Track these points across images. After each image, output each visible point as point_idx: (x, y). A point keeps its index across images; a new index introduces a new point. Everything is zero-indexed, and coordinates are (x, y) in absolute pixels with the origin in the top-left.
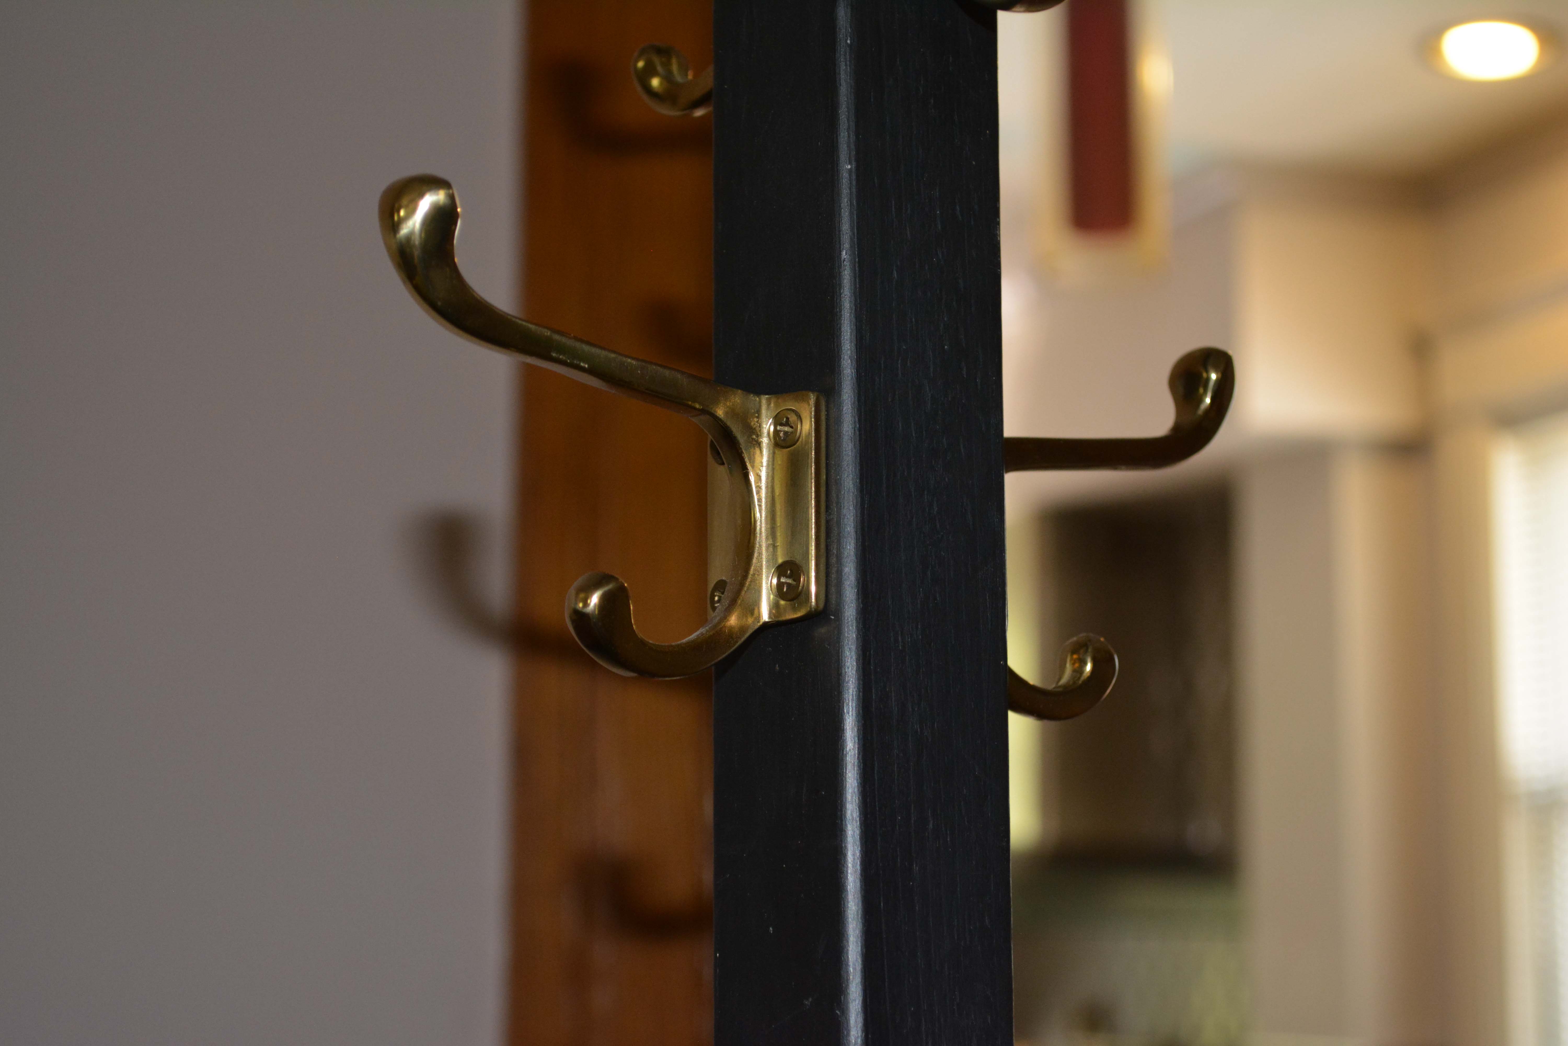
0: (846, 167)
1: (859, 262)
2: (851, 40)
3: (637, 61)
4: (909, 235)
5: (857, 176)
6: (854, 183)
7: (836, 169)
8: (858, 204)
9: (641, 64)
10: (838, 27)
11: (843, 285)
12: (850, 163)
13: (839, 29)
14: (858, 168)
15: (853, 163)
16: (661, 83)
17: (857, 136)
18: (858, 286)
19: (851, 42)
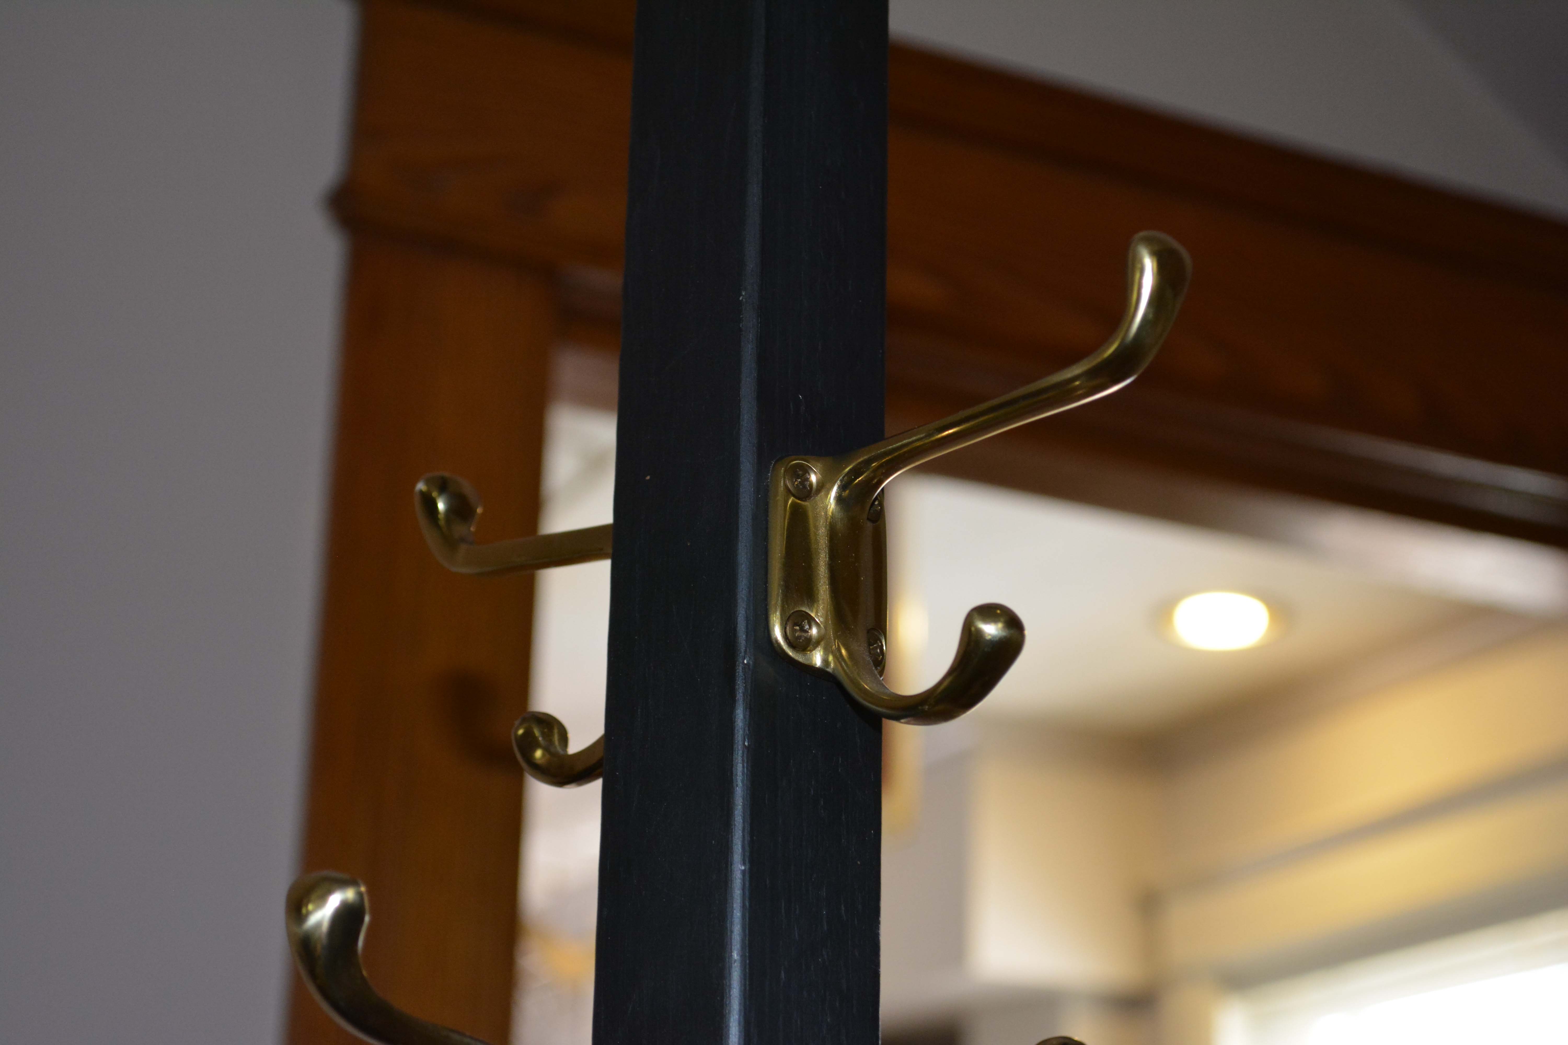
0: (739, 867)
1: (749, 964)
2: (748, 743)
3: (518, 729)
4: (797, 936)
5: (751, 878)
6: (747, 885)
7: (730, 869)
8: (750, 906)
9: (521, 732)
10: (736, 729)
11: (732, 986)
12: (744, 864)
13: (738, 730)
14: (751, 869)
15: (747, 864)
16: (543, 755)
17: (752, 836)
18: (748, 988)
19: (748, 744)
